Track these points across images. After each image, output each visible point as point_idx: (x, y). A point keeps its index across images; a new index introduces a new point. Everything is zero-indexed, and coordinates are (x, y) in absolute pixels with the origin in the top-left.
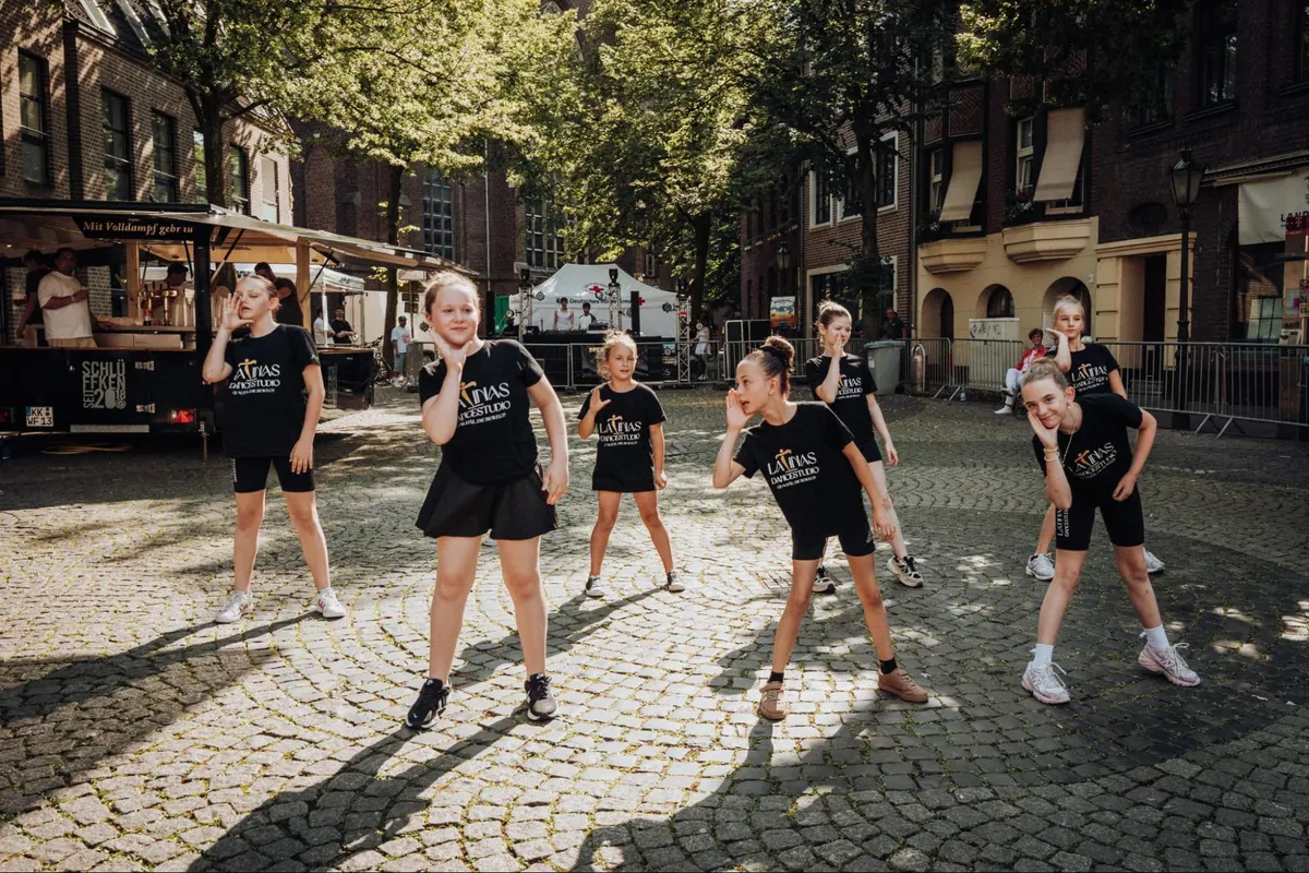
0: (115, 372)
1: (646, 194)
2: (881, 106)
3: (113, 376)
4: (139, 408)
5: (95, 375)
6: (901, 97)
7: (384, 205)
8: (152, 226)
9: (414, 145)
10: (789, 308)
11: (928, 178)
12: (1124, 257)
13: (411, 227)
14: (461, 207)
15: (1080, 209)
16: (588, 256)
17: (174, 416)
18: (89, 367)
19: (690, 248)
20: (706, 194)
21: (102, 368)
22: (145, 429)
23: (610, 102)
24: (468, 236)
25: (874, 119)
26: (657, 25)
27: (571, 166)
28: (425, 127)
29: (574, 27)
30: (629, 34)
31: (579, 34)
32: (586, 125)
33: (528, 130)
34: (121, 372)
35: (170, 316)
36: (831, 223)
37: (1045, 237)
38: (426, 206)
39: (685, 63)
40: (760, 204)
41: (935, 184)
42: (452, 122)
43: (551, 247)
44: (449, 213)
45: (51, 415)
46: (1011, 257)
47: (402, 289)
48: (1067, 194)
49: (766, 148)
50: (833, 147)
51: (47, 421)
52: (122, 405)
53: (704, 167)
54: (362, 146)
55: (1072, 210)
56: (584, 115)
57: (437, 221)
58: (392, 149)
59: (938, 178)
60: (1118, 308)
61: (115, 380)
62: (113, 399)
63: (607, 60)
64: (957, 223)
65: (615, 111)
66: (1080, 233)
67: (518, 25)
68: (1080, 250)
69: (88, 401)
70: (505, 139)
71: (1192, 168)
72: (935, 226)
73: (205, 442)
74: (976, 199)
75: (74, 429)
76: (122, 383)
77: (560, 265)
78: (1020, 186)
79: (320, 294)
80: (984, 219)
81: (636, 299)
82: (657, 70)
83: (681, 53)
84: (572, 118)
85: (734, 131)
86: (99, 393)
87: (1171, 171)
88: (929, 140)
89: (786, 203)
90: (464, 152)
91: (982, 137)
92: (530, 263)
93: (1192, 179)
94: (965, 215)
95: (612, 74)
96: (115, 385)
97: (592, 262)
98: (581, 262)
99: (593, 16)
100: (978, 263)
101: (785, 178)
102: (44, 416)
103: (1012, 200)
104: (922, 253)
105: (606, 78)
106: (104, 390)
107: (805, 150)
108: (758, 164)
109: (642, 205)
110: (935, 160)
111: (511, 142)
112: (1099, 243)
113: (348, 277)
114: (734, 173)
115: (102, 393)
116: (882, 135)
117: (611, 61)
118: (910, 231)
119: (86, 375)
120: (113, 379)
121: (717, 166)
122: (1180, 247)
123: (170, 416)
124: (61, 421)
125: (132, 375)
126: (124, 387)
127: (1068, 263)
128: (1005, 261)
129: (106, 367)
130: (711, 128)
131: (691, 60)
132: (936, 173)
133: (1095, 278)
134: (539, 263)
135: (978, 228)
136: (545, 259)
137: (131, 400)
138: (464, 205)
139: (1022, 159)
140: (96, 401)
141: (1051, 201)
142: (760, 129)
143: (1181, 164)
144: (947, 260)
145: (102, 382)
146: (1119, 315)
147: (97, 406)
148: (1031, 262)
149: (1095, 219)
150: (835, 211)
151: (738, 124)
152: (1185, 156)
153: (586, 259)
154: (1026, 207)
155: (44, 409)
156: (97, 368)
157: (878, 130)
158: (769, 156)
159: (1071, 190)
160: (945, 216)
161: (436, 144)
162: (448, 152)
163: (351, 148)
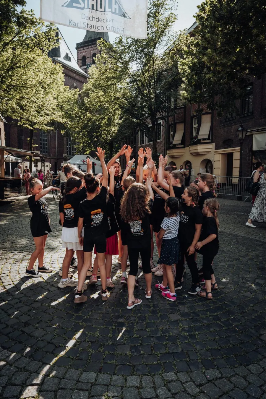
1: (97, 137)
2: (158, 114)
6: (163, 111)
7: (28, 139)
9: (35, 123)
10: (133, 166)
11: (170, 133)
12: (222, 154)
13: (36, 145)
14: (50, 140)
15: (210, 141)
16: (82, 152)
19: (108, 151)
20: (112, 137)
23: (87, 113)
24: (52, 147)
25: (156, 117)
26: (99, 92)
27: (78, 129)
28: (38, 119)
29: (78, 93)
30: (92, 95)
31: (79, 95)
32: (81, 118)
33: (65, 120)
36: (144, 144)
37: (200, 148)
38: (41, 140)
39: (106, 102)
40: (126, 139)
41: (171, 134)
42: (45, 118)
43: (73, 150)
44: (47, 142)
46: (191, 154)
47: (33, 161)
48: (207, 137)
49: (128, 125)
50: (145, 124)
53: (112, 130)
54: (21, 124)
55: (208, 141)
56: (81, 116)
57: (44, 144)
58: (29, 125)
59: (172, 133)
60: (220, 167)
63: (86, 101)
64: (177, 144)
65: (89, 115)
66: (210, 147)
67: (64, 93)
68: (210, 152)
70: (59, 122)
71: (243, 130)
72: (171, 145)
74: (182, 138)
77: (75, 155)
78: (194, 135)
79: (9, 163)
80: (184, 143)
81: (94, 164)
82: (99, 104)
83: (105, 100)
84: (78, 117)
85: (119, 121)
87: (238, 130)
88: (170, 123)
89: (133, 139)
90: (49, 126)
91: (184, 122)
92: (67, 154)
93: (243, 132)
94: (179, 142)
95: (87, 105)
97: (83, 154)
98: (81, 154)
99: (83, 90)
100: (182, 155)
101: (132, 133)
103: (192, 138)
104: (168, 152)
105: (87, 106)
107: (138, 124)
108: (125, 129)
109: (96, 140)
110: (171, 128)
111: (61, 123)
112: (215, 150)
113: (17, 158)
114: (119, 131)
116: (158, 121)
117: (87, 101)
118: (165, 147)
121: (114, 129)
122: (239, 151)
127: (207, 155)
128: (190, 154)
130: (113, 120)
131: (107, 102)
132: (172, 131)
133: (214, 159)
134: (70, 154)
135: (183, 146)
138: (51, 139)
139: (194, 128)
141: (202, 139)
142: (126, 119)
143: (240, 129)
144: (174, 154)
146: (220, 169)
148: (197, 155)
149: (214, 144)
150: (145, 141)
151: (120, 119)
152: (241, 126)
153: (82, 154)
154: (196, 140)
157: (157, 120)
158: (128, 126)
159: (208, 136)
160: (174, 143)
161: (41, 123)
162: (44, 126)
163: (18, 125)
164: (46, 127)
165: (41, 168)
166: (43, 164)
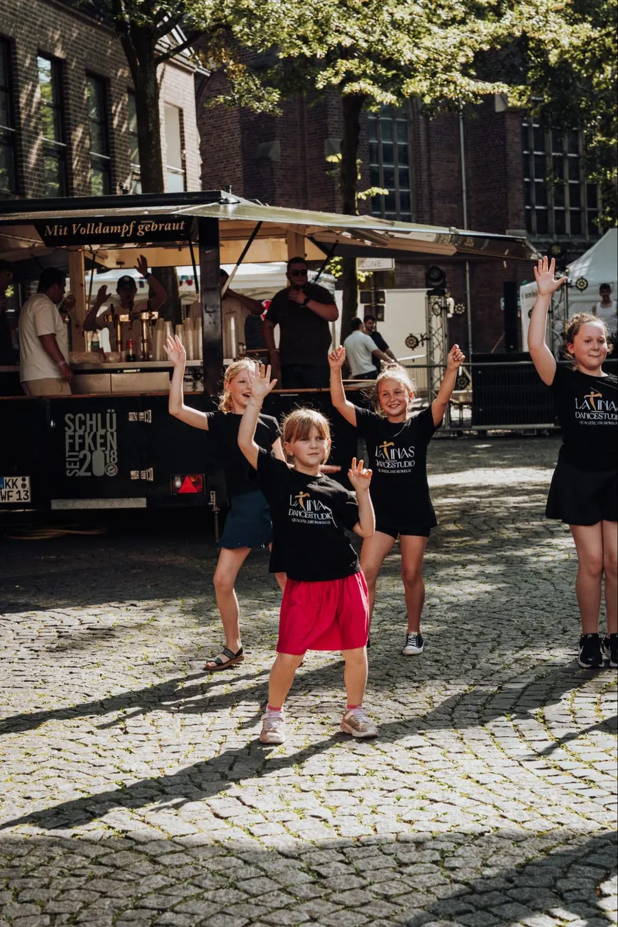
0: (104, 426)
3: (101, 432)
4: (134, 474)
5: (80, 432)
7: (335, 158)
8: (129, 224)
9: (409, 71)
13: (376, 190)
17: (178, 484)
18: (73, 421)
21: (88, 422)
22: (141, 503)
24: (435, 193)
28: (426, 42)
34: (111, 427)
35: (150, 347)
43: (560, 202)
44: (405, 161)
45: (28, 488)
51: (23, 495)
52: (113, 472)
54: (335, 81)
58: (376, 79)
61: (104, 437)
62: (103, 463)
69: (72, 467)
73: (216, 518)
75: (56, 505)
76: (113, 441)
86: (85, 456)
90: (484, 76)
92: (530, 229)
96: (104, 445)
102: (20, 489)
106: (91, 452)
115: (89, 454)
119: (69, 432)
120: (102, 437)
123: (173, 483)
124: (40, 493)
125: (124, 428)
126: (115, 447)
129: (94, 420)
136: (552, 221)
137: (124, 465)
138: (428, 144)
140: (81, 465)
145: (88, 440)
147: (82, 473)
155: (20, 479)
156: (82, 423)
161: (440, 66)
162: (456, 76)
163: (320, 86)
164: (463, 81)
165: (429, 320)
166: (435, 298)
